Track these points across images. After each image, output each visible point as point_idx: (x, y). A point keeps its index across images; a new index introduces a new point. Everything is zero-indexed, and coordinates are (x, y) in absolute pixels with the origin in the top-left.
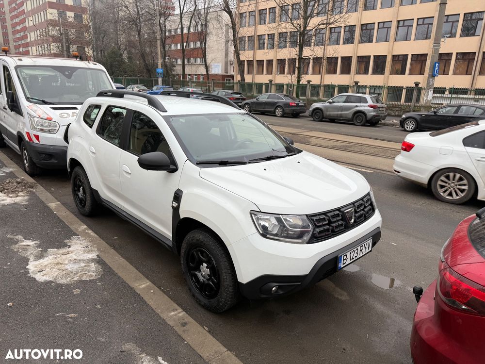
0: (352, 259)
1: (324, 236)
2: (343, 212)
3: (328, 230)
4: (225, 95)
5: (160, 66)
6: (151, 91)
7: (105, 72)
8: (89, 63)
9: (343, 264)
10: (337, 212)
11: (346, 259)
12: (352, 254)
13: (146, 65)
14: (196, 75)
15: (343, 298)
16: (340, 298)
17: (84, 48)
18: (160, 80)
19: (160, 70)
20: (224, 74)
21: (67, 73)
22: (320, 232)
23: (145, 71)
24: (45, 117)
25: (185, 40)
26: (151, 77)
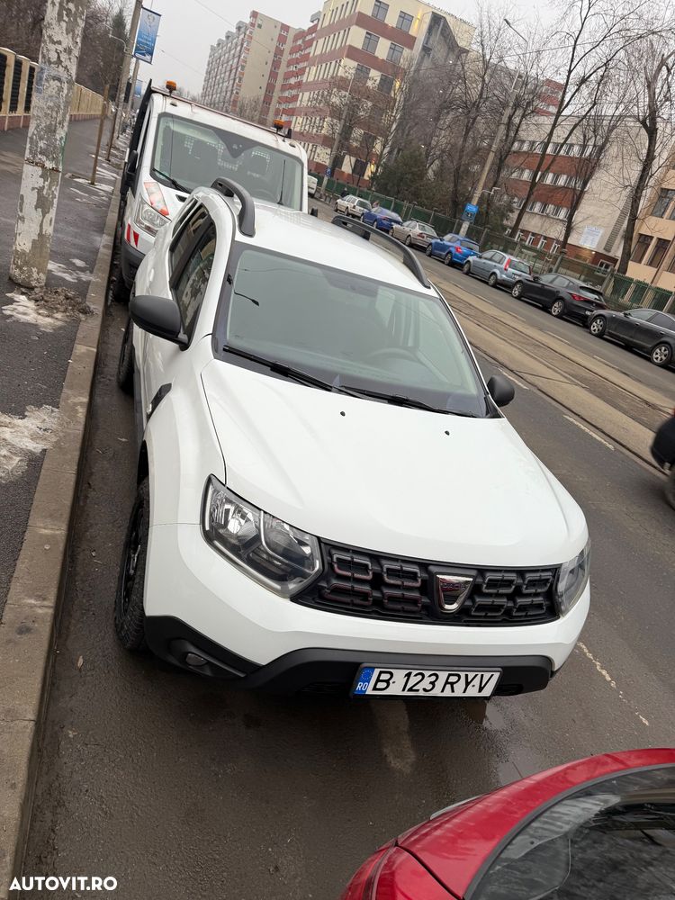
0: (410, 690)
1: (348, 604)
2: (432, 575)
3: (365, 596)
4: (567, 287)
5: (475, 201)
6: (439, 241)
7: (302, 165)
8: (284, 141)
9: (375, 689)
10: (415, 569)
11: (387, 682)
12: (413, 680)
13: (455, 192)
14: (545, 238)
15: (395, 764)
16: (390, 758)
17: (375, 138)
18: (465, 226)
19: (472, 208)
20: (601, 251)
21: (235, 147)
22: (336, 590)
23: (450, 204)
24: (160, 207)
25: (544, 167)
26: (455, 217)
